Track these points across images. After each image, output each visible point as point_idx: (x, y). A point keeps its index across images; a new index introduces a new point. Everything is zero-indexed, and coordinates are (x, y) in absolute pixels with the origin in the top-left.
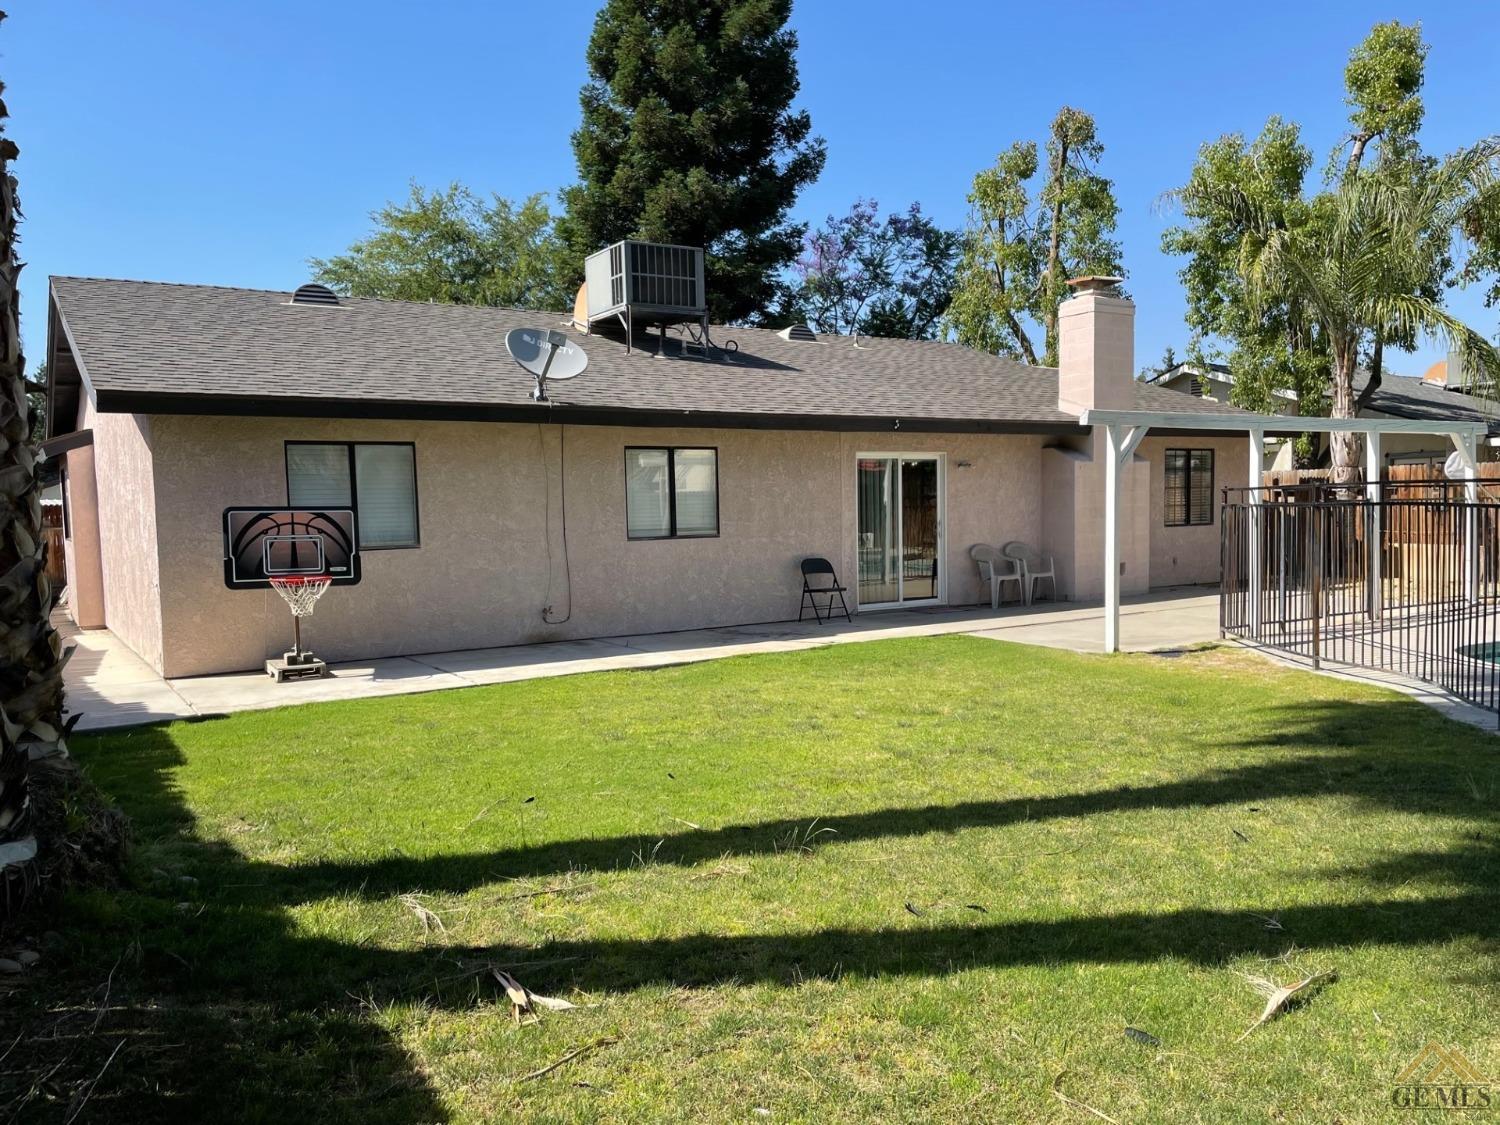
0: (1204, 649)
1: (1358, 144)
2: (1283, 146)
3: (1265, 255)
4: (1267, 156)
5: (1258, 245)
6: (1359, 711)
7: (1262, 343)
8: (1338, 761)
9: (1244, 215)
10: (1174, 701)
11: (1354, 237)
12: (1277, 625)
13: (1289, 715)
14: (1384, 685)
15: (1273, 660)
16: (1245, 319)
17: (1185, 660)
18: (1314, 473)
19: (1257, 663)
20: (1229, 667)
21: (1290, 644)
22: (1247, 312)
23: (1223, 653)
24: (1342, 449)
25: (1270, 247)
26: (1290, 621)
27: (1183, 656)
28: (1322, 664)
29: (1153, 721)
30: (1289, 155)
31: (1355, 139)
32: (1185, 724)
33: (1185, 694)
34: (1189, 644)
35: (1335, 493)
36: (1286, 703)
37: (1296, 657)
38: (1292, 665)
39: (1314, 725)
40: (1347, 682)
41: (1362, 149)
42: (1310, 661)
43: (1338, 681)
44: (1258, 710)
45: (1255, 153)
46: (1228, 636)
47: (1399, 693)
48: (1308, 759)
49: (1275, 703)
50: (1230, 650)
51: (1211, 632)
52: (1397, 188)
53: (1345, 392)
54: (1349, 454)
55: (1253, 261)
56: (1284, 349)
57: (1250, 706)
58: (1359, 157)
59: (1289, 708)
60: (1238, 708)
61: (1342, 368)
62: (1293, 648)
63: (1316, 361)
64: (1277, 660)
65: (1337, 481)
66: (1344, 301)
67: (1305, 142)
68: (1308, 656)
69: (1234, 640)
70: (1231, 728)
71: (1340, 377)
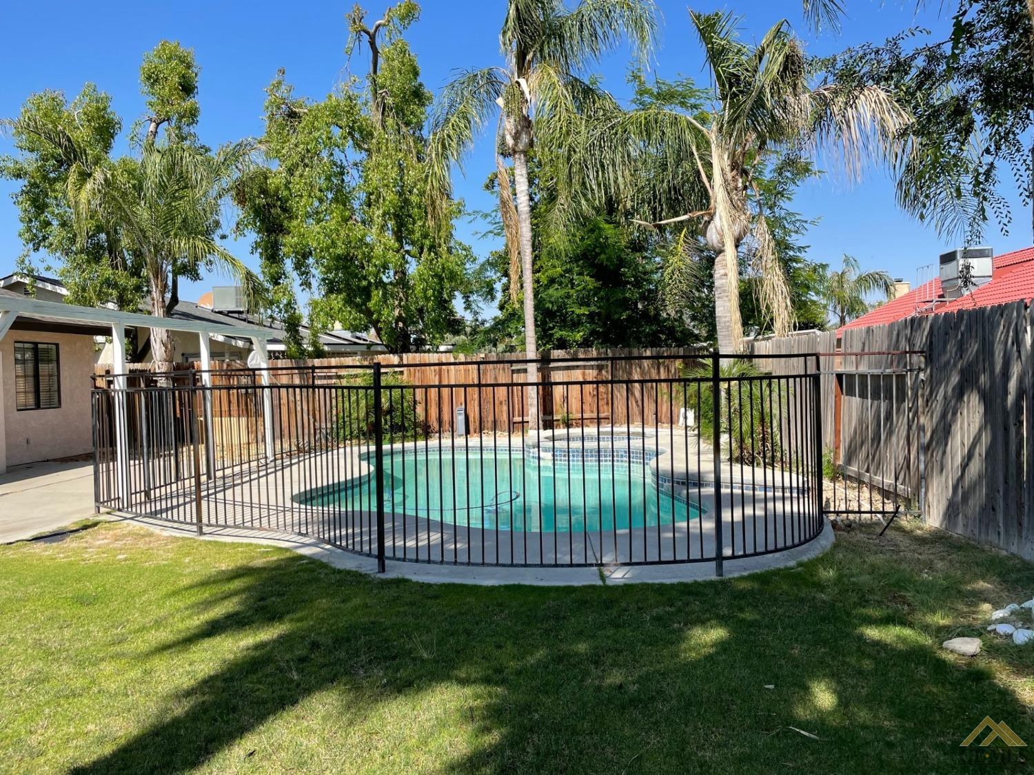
0: (85, 527)
1: (153, 125)
2: (98, 109)
3: (89, 186)
4: (85, 114)
5: (85, 176)
6: (265, 575)
7: (88, 262)
8: (282, 640)
9: (70, 154)
10: (82, 600)
11: (162, 187)
12: (143, 494)
13: (206, 594)
14: (265, 542)
15: (157, 530)
16: (73, 241)
17: (70, 543)
18: (138, 366)
19: (143, 536)
20: (119, 544)
21: (161, 511)
22: (75, 235)
23: (106, 529)
24: (160, 348)
25: (94, 179)
26: (155, 488)
27: (68, 539)
28: (205, 529)
29: (67, 633)
30: (103, 117)
31: (151, 120)
32: (106, 630)
33: (90, 587)
34: (67, 524)
35: (156, 381)
36: (197, 579)
37: (176, 525)
38: (178, 534)
39: (235, 600)
40: (233, 543)
41: (157, 128)
42: (195, 528)
43: (225, 544)
44: (175, 593)
45: (76, 109)
46: (102, 510)
47: (281, 549)
48: (257, 647)
49: (186, 582)
50: (111, 525)
51: (85, 509)
52: (197, 156)
53: (160, 305)
54: (165, 352)
55: (80, 188)
56: (105, 270)
57: (164, 590)
58: (155, 133)
59: (204, 584)
60: (152, 595)
61: (157, 286)
62: (164, 515)
63: (134, 280)
64: (160, 531)
65: (157, 371)
66: (154, 235)
67: (116, 111)
68: (192, 524)
69: (108, 513)
70: (158, 624)
71: (156, 294)
